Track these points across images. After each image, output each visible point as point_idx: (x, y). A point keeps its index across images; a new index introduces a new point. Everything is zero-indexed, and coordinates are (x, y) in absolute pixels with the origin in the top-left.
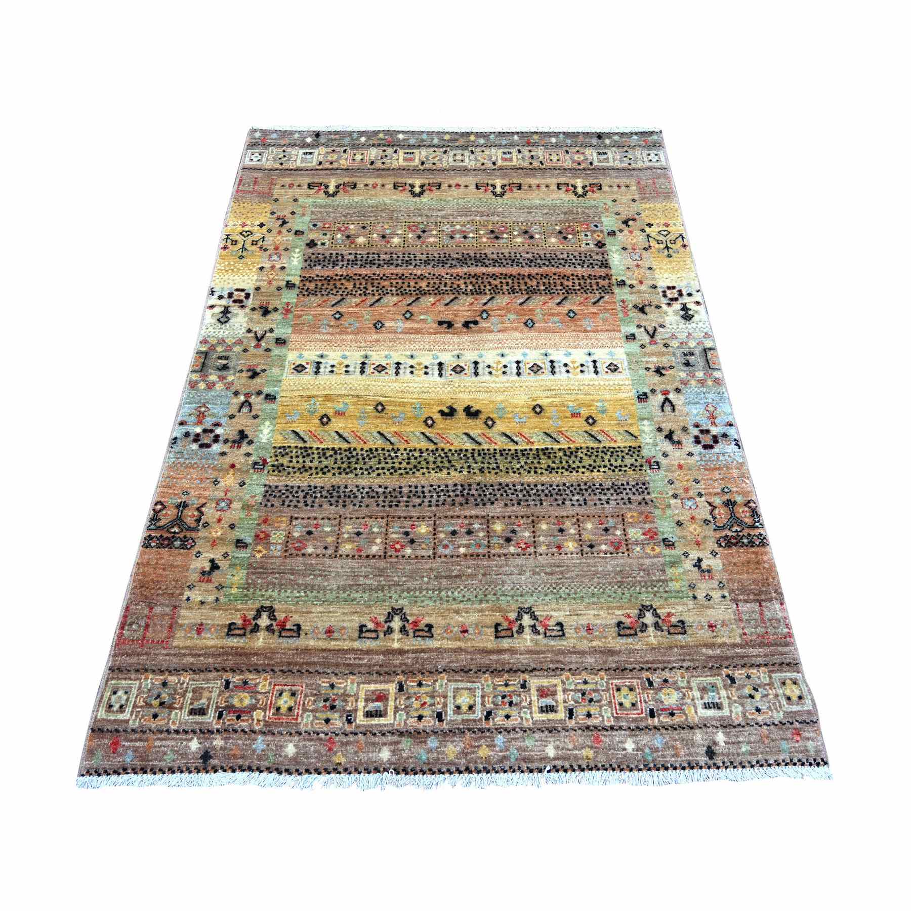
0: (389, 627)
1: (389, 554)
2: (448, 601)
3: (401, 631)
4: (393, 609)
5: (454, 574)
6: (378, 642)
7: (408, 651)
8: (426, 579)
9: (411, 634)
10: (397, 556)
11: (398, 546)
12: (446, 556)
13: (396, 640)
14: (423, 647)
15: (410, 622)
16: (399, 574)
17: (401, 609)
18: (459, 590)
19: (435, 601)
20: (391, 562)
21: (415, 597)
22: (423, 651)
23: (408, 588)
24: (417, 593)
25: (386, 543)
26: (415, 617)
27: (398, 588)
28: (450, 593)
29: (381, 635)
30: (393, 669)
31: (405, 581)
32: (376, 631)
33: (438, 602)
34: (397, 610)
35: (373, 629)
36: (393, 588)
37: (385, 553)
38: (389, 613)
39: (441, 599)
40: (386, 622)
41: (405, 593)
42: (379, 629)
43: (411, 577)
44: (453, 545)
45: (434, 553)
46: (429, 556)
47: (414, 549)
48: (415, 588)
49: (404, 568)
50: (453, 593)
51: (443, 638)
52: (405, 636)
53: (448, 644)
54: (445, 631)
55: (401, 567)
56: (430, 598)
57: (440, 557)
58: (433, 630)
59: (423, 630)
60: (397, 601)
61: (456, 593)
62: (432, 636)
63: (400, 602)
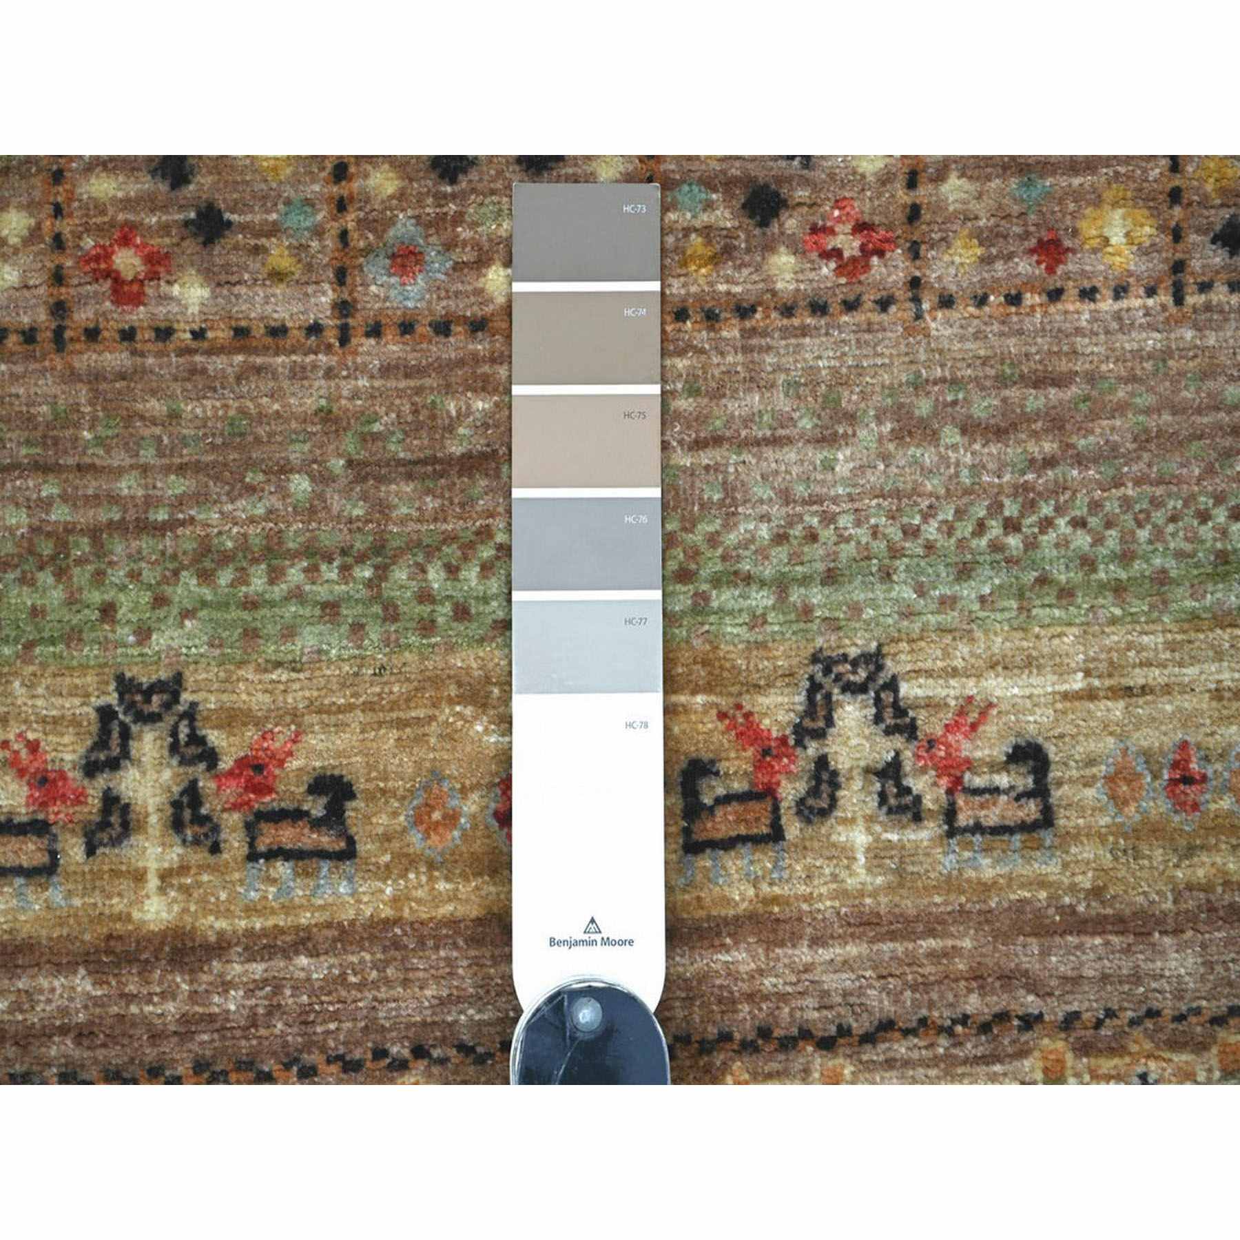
0: (111, 801)
1: (83, 316)
2: (427, 627)
3: (177, 825)
4: (125, 686)
5: (456, 449)
6: (55, 895)
7: (220, 947)
8: (301, 485)
9: (235, 842)
10: (128, 335)
11: (127, 261)
12: (406, 328)
13: (153, 882)
14: (305, 918)
15: (226, 764)
16: (148, 455)
17: (173, 687)
18: (487, 553)
19: (358, 629)
20: (96, 377)
21: (251, 604)
22: (304, 941)
23: (205, 548)
24: (258, 582)
25: (58, 242)
26: (251, 734)
27: (145, 544)
28: (435, 576)
29: (74, 851)
30: (151, 1054)
31: (180, 502)
32: (38, 828)
33: (374, 634)
34: (148, 693)
35: (23, 813)
36: (119, 548)
37: (59, 309)
38: (106, 714)
39: (391, 614)
40: (91, 769)
41: (189, 580)
42: (57, 813)
43: (214, 471)
44: (449, 246)
45: (344, 308)
46: (315, 329)
47: (219, 280)
48: (244, 543)
49: (174, 416)
50: (452, 571)
51: (407, 862)
52: (199, 856)
53: (437, 899)
54: (417, 820)
55: (155, 406)
56: (330, 609)
57: (375, 331)
58: (354, 810)
59: (297, 815)
60: (143, 634)
61: (471, 574)
62: (348, 853)
63: (159, 641)
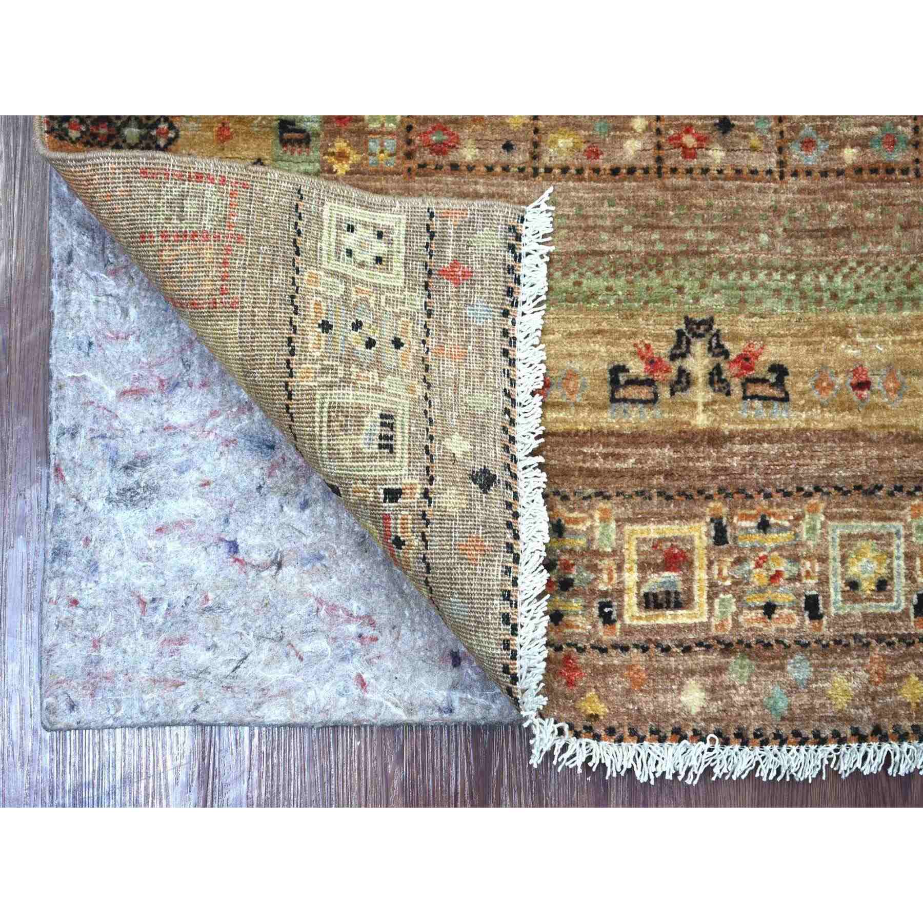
0: (681, 372)
1: (669, 163)
2: (819, 302)
3: (711, 382)
4: (688, 321)
5: (831, 225)
6: (657, 412)
7: (731, 437)
8: (764, 238)
9: (737, 391)
10: (690, 171)
11: (689, 141)
12: (809, 173)
13: (701, 408)
14: (767, 427)
15: (733, 357)
16: (698, 222)
17: (709, 323)
18: (846, 270)
19: (789, 301)
20: (676, 189)
21: (742, 288)
22: (767, 437)
23: (723, 263)
24: (746, 278)
25: (659, 132)
26: (743, 344)
27: (696, 261)
28: (823, 279)
29: (665, 393)
30: (698, 485)
31: (713, 243)
32: (649, 382)
33: (796, 304)
34: (699, 324)
35: (643, 376)
36: (684, 262)
37: (659, 160)
38: (680, 333)
39: (803, 296)
40: (673, 357)
41: (716, 277)
42: (658, 376)
43: (727, 230)
44: (827, 139)
45: (781, 164)
46: (770, 172)
47: (730, 150)
48: (739, 262)
49: (710, 206)
50: (830, 278)
51: (812, 404)
52: (722, 396)
53: (824, 421)
54: (816, 386)
55: (701, 202)
56: (777, 292)
57: (795, 174)
58: (789, 380)
59: (764, 381)
60: (697, 300)
61: (838, 279)
62: (786, 399)
63: (704, 302)
